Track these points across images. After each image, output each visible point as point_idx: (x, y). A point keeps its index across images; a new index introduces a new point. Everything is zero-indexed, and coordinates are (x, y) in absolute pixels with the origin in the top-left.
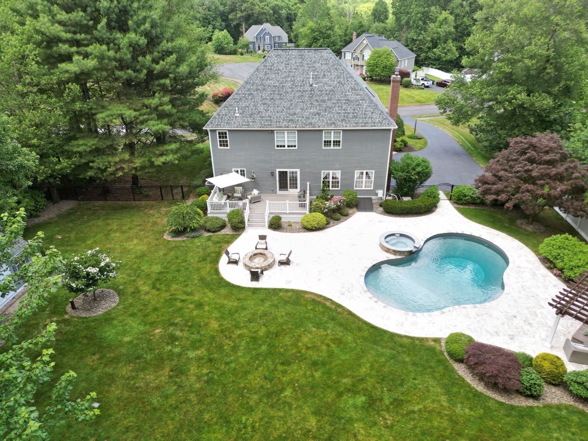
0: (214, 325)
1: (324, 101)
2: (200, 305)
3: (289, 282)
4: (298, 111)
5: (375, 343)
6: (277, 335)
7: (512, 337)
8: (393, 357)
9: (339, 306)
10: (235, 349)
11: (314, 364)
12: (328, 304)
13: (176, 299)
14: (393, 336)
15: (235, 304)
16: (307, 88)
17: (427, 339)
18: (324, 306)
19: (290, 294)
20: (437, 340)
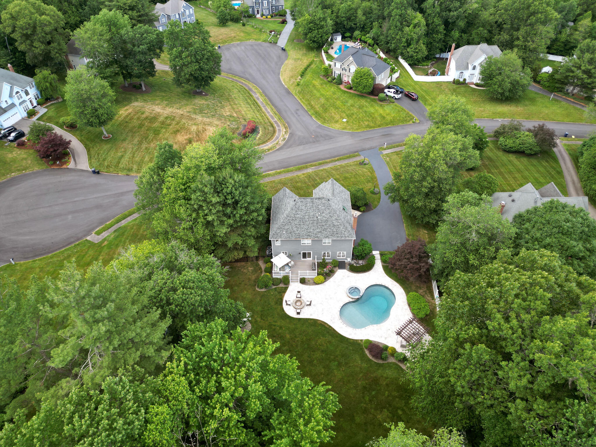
0: (288, 336)
1: (323, 225)
2: (281, 328)
3: (311, 315)
4: (312, 230)
5: (342, 342)
6: (310, 340)
7: (386, 338)
8: (347, 348)
9: (330, 326)
10: (297, 346)
11: (322, 351)
12: (326, 325)
13: (272, 325)
14: (348, 339)
15: (293, 326)
16: (315, 219)
17: (358, 340)
18: (325, 327)
19: (312, 321)
20: (361, 340)
